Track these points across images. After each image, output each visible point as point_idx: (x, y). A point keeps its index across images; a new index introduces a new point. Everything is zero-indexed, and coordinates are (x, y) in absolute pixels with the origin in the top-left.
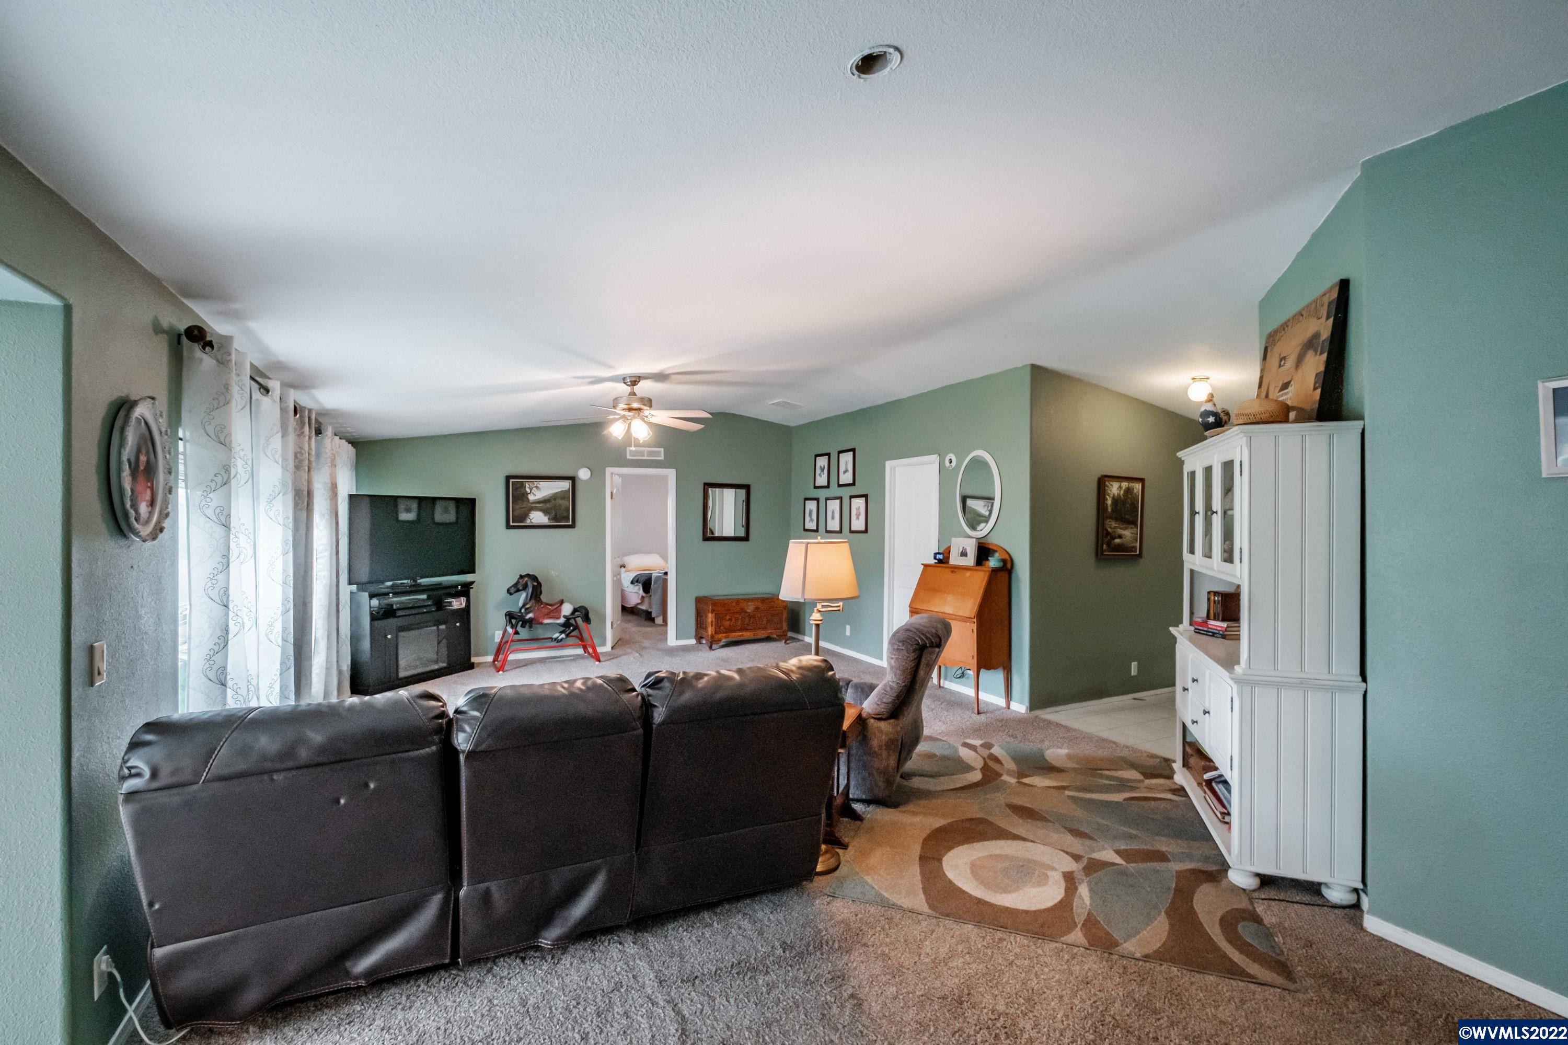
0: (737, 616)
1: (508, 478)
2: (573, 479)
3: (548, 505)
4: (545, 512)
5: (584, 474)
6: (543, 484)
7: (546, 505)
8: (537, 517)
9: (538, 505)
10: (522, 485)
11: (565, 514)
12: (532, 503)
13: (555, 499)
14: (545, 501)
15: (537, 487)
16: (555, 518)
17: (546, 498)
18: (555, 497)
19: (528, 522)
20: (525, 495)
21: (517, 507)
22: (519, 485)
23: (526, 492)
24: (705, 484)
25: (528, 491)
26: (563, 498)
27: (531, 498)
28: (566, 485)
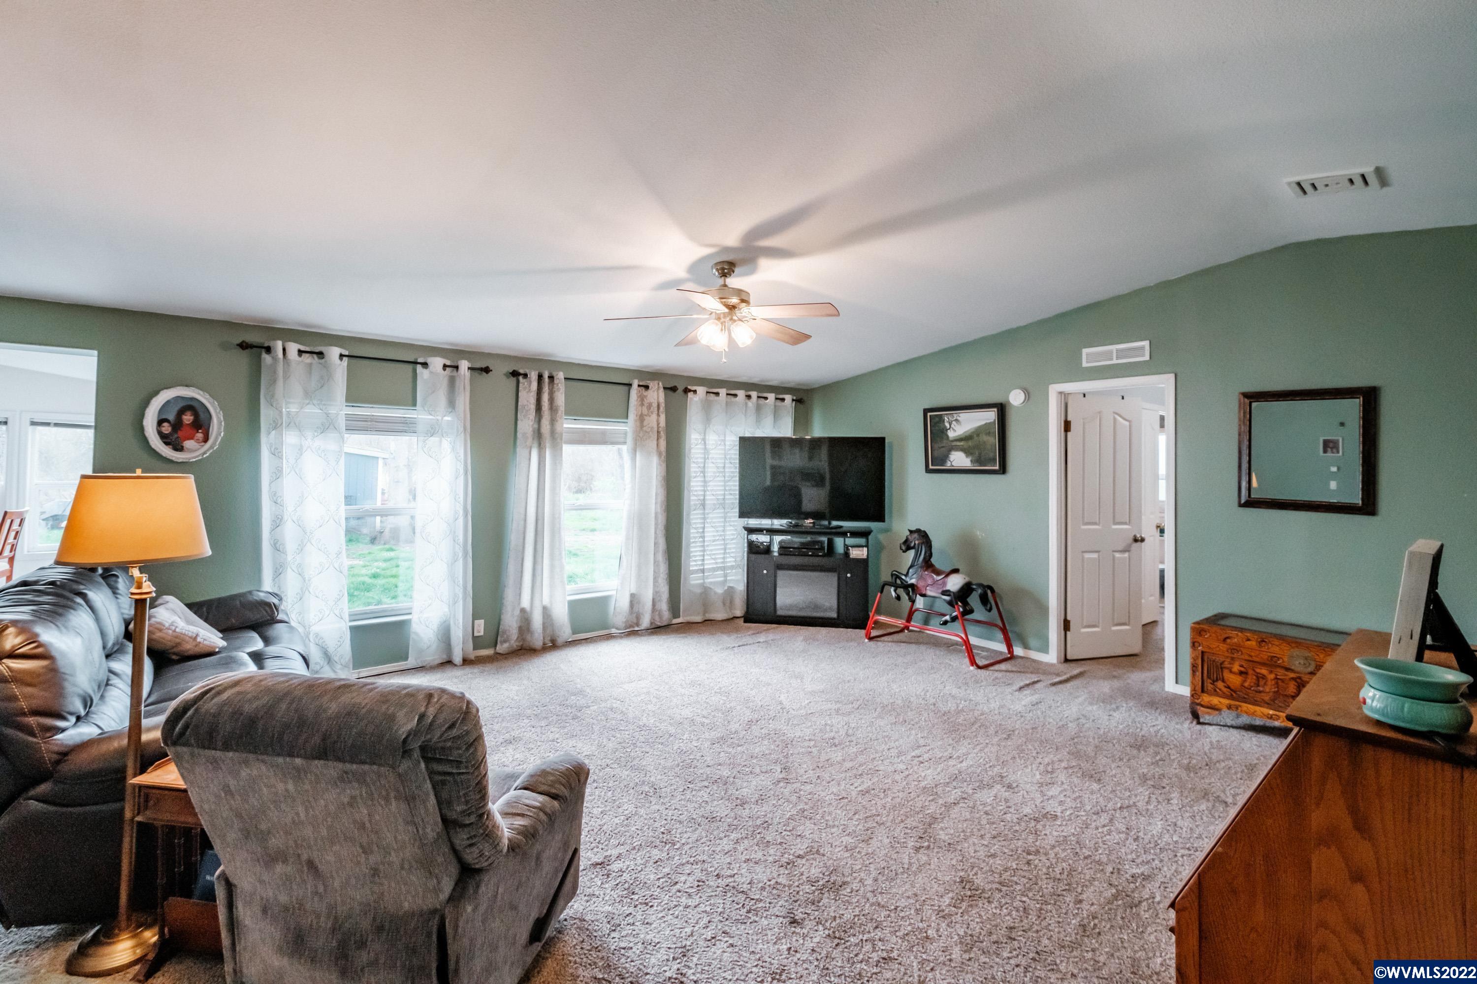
0: (1264, 671)
1: (926, 411)
2: (1002, 409)
3: (970, 443)
4: (967, 452)
5: (1016, 398)
6: (963, 416)
7: (969, 443)
8: (959, 459)
9: (958, 443)
10: (941, 419)
11: (991, 455)
12: (952, 441)
13: (978, 435)
14: (967, 438)
15: (957, 420)
16: (978, 460)
17: (967, 434)
18: (978, 432)
19: (948, 465)
20: (943, 432)
21: (936, 446)
22: (937, 419)
23: (945, 427)
24: (1246, 395)
25: (947, 425)
26: (989, 434)
27: (951, 434)
28: (990, 416)
